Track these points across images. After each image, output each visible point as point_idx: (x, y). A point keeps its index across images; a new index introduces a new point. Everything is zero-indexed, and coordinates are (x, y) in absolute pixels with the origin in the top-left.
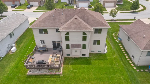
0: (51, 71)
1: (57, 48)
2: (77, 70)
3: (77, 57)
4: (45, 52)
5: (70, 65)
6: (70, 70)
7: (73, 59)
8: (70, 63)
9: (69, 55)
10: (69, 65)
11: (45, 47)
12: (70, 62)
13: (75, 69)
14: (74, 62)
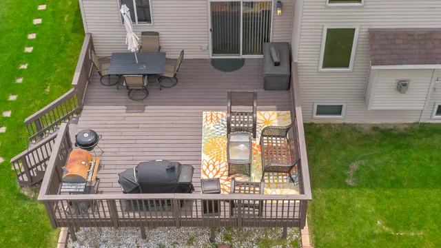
0: (227, 238)
1: (241, 56)
2: (419, 228)
3: (395, 127)
4: (161, 87)
5: (359, 186)
6: (366, 230)
7: (366, 137)
8: (351, 173)
9: (338, 110)
10: (346, 186)
11: (151, 50)
12: (355, 166)
13: (407, 225)
14: (378, 161)
